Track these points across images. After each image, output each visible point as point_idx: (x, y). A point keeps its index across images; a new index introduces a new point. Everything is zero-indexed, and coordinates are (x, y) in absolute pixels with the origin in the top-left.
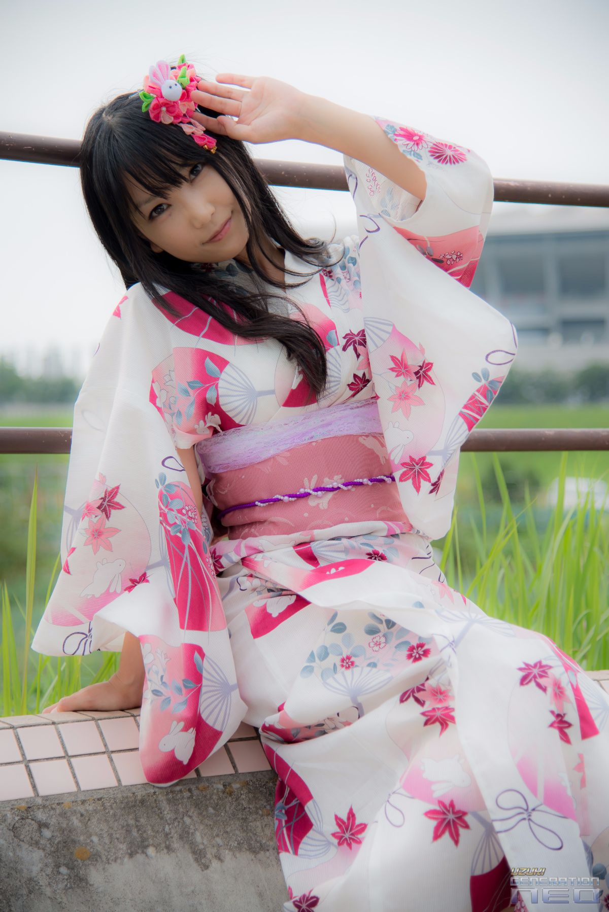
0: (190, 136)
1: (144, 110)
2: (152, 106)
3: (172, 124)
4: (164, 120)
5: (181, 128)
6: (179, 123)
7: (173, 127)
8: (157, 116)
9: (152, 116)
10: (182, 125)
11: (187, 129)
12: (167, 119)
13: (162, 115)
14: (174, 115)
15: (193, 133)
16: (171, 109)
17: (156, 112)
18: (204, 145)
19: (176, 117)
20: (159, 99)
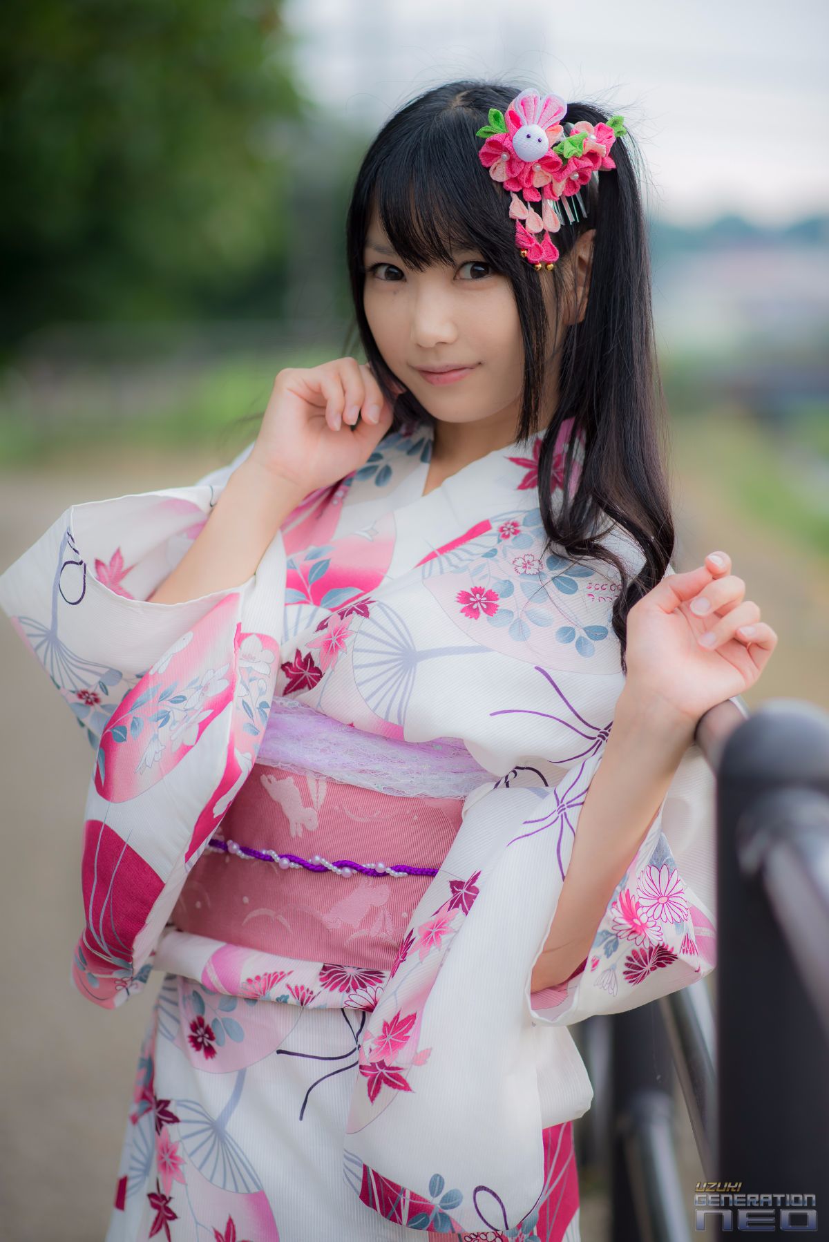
0: (514, 221)
1: (477, 134)
2: (490, 138)
3: (502, 184)
4: (495, 168)
5: (511, 200)
6: (515, 193)
7: (498, 189)
8: (492, 157)
9: (481, 152)
10: (515, 197)
11: (517, 209)
12: (499, 173)
13: (498, 161)
14: (513, 176)
15: (523, 222)
16: (514, 165)
17: (492, 151)
18: (524, 249)
19: (515, 181)
20: (508, 138)
